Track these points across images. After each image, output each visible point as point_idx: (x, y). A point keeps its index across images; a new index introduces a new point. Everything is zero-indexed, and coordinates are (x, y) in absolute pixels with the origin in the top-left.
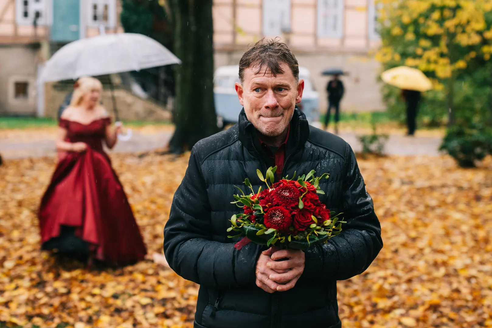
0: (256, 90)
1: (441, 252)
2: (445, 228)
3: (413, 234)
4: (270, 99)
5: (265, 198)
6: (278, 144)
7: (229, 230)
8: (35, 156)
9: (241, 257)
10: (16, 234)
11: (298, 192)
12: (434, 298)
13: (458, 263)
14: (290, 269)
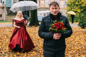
0: (52, 9)
1: (79, 42)
2: (79, 38)
3: (74, 39)
4: (55, 10)
5: (55, 25)
6: (56, 17)
7: (49, 30)
8: (5, 27)
9: (51, 34)
10: (4, 39)
11: (60, 24)
12: (78, 49)
13: (82, 43)
14: (59, 36)
